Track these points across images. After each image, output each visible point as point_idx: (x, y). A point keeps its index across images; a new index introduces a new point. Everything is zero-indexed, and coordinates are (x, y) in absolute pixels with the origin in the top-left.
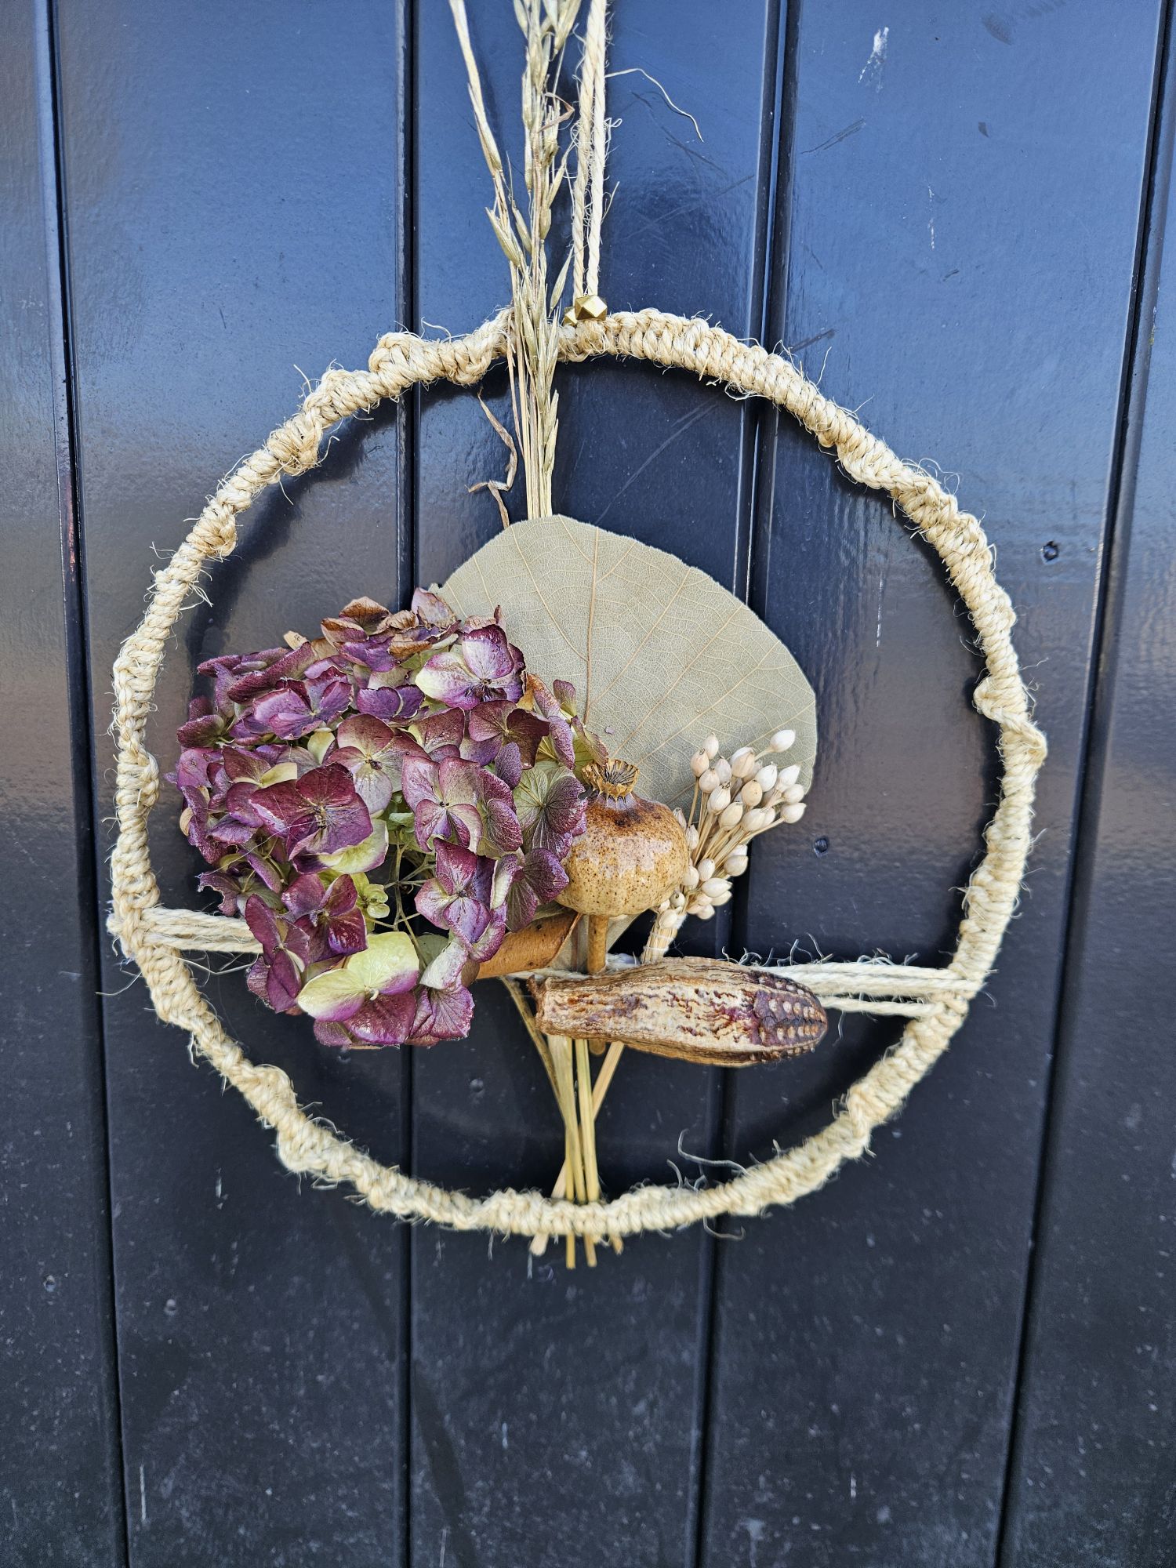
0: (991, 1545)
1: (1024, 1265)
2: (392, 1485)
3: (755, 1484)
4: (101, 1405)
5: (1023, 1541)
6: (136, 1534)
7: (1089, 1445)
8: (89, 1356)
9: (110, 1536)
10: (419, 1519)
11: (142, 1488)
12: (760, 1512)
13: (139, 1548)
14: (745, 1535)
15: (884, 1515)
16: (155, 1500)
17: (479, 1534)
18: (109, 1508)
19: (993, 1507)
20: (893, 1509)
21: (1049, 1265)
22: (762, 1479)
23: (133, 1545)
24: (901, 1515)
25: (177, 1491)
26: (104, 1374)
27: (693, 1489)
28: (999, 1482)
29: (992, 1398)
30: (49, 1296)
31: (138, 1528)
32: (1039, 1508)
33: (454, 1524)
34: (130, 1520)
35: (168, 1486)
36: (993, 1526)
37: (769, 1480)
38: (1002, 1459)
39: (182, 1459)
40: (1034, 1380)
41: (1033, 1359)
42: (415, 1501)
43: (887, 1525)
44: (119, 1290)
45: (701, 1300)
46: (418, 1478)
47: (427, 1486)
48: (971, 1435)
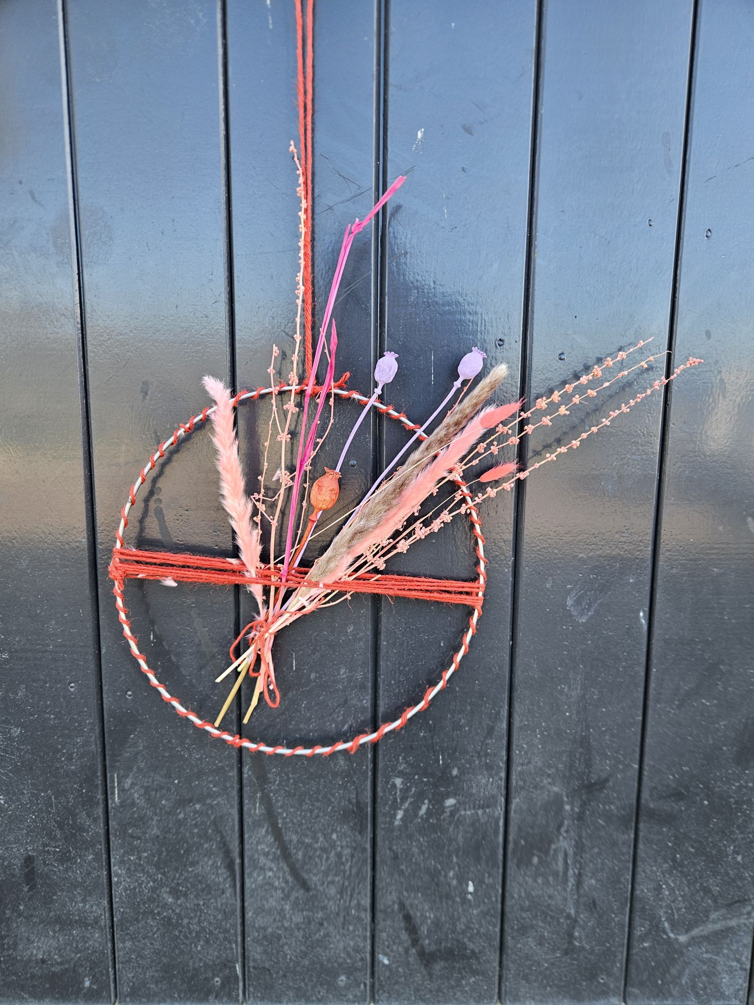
0: (503, 783)
1: (508, 651)
2: (234, 773)
3: (398, 761)
4: (96, 745)
5: (517, 781)
6: (113, 808)
7: (541, 733)
8: (91, 720)
9: (100, 810)
10: (246, 789)
11: (116, 784)
12: (401, 774)
13: (114, 815)
14: (394, 786)
15: (455, 772)
16: (122, 790)
17: (274, 795)
18: (100, 797)
19: (502, 765)
20: (459, 768)
21: (519, 651)
22: (400, 758)
23: (111, 814)
24: (462, 772)
25: (133, 784)
26: (97, 729)
27: (370, 766)
28: (504, 753)
29: (498, 713)
30: (72, 693)
31: (114, 805)
32: (522, 764)
33: (263, 790)
34: (110, 802)
35: (129, 781)
36: (503, 775)
37: (403, 758)
38: (505, 742)
39: (135, 769)
40: (516, 706)
41: (515, 694)
42: (245, 782)
43: (456, 777)
44: (105, 688)
45: (370, 676)
46: (246, 770)
47: (250, 773)
48: (490, 731)
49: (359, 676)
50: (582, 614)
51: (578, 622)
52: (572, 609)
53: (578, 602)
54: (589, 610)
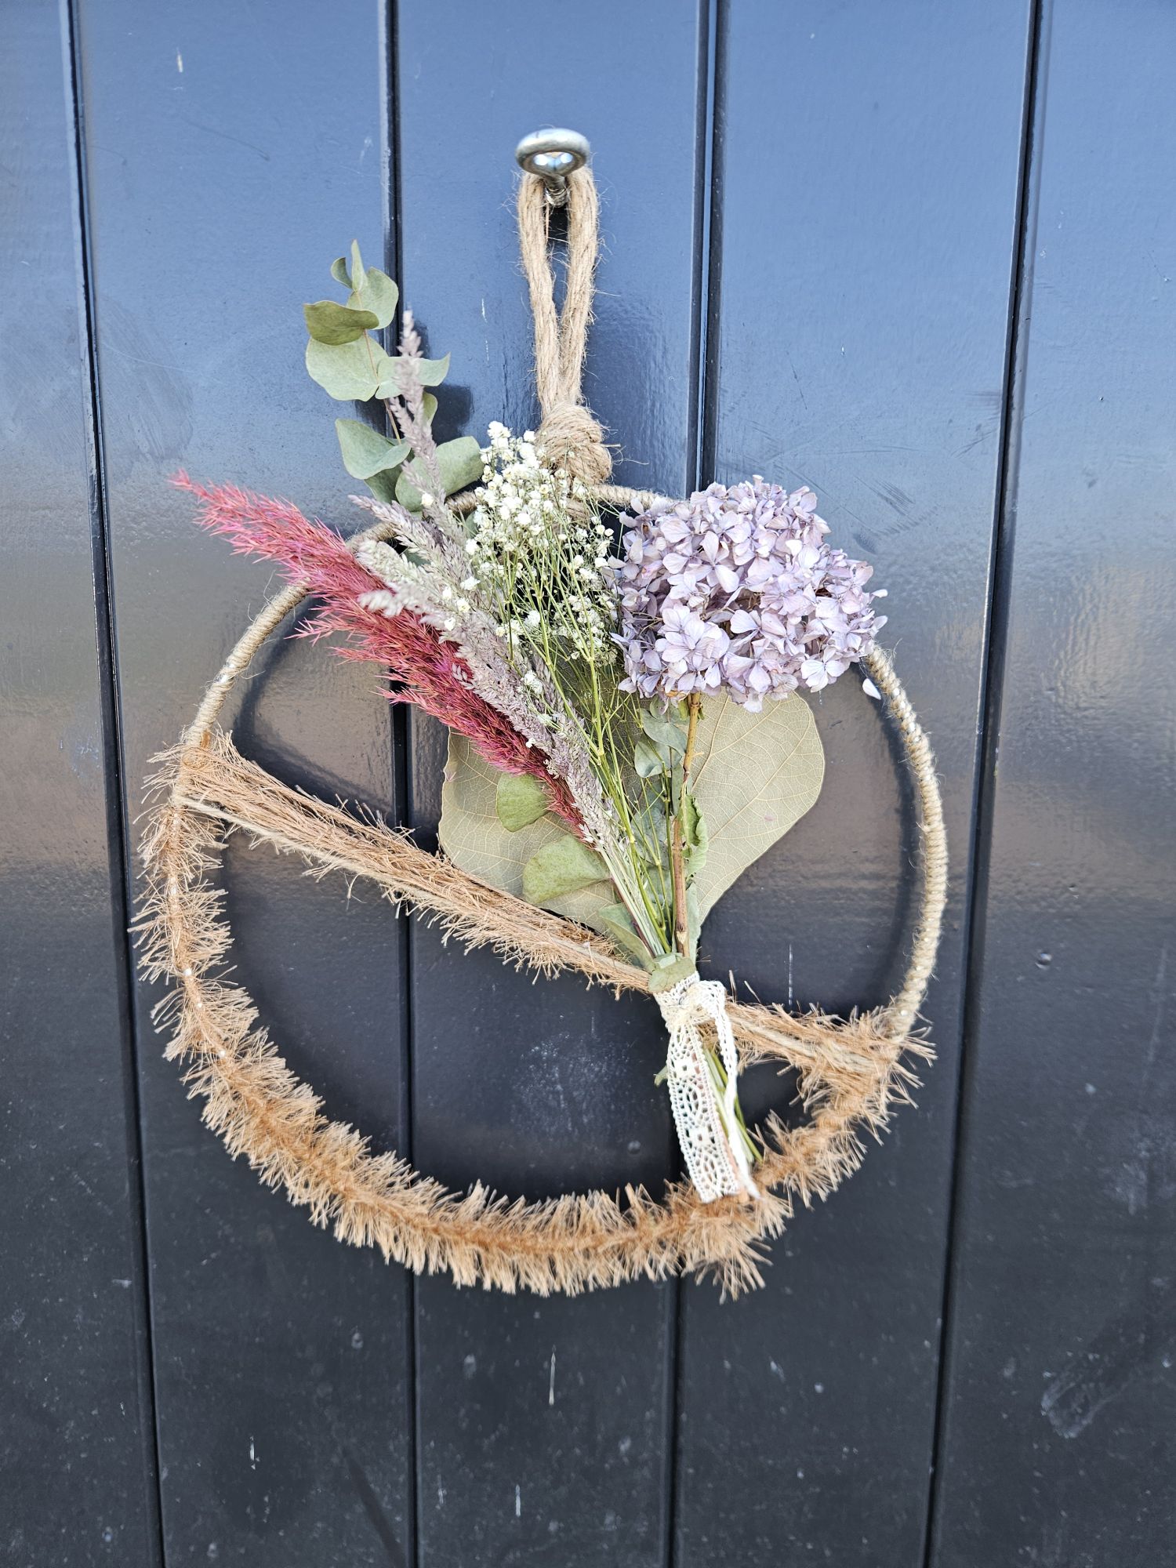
49: (642, 1529)
50: (1069, 1424)
51: (1063, 1438)
52: (1051, 1415)
53: (1063, 1403)
54: (1083, 1415)
